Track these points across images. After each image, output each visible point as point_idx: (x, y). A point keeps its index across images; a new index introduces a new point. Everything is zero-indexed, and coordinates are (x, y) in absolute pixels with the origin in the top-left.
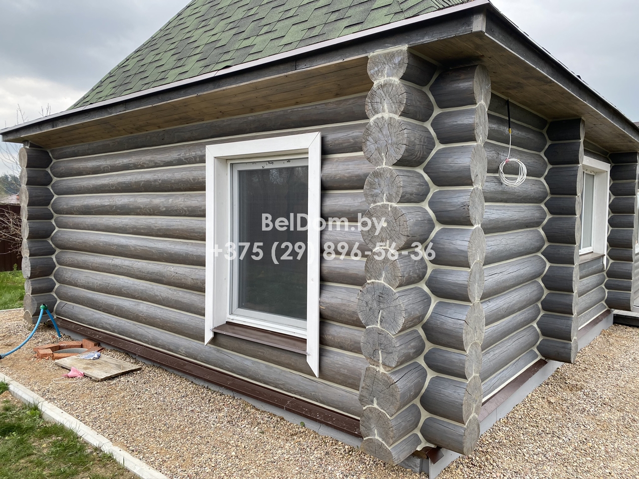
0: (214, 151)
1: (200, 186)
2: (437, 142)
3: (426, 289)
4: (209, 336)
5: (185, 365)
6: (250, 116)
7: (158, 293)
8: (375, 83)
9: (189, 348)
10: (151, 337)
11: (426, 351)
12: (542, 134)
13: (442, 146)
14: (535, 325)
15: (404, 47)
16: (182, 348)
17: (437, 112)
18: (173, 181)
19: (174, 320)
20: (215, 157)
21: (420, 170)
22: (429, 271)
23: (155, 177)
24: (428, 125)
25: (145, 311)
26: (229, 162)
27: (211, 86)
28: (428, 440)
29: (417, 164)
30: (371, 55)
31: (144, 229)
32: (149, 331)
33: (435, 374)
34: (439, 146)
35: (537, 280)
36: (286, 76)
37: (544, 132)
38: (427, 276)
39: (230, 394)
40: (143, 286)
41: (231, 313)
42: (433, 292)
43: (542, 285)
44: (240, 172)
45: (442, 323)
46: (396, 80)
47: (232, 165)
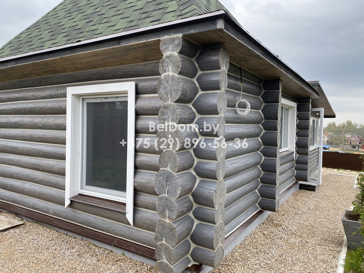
0: (72, 91)
1: (63, 112)
2: (200, 90)
3: (194, 173)
4: (67, 202)
5: (53, 220)
6: (94, 71)
7: (36, 177)
8: (164, 55)
9: (55, 210)
10: (32, 204)
11: (194, 208)
12: (260, 87)
13: (203, 92)
14: (257, 191)
15: (180, 35)
16: (51, 210)
17: (200, 73)
18: (47, 108)
19: (46, 193)
20: (72, 95)
21: (190, 105)
22: (195, 163)
23: (36, 106)
24: (195, 80)
25: (28, 188)
26: (81, 98)
27: (69, 52)
28: (195, 260)
29: (189, 102)
30: (162, 38)
31: (28, 137)
32: (31, 200)
33: (199, 222)
34: (201, 92)
35: (257, 166)
36: (114, 48)
37: (261, 85)
38: (194, 165)
39: (81, 237)
40: (27, 172)
41: (82, 189)
42: (198, 174)
43: (261, 169)
44: (88, 104)
45: (202, 192)
46: (176, 54)
47: (83, 99)
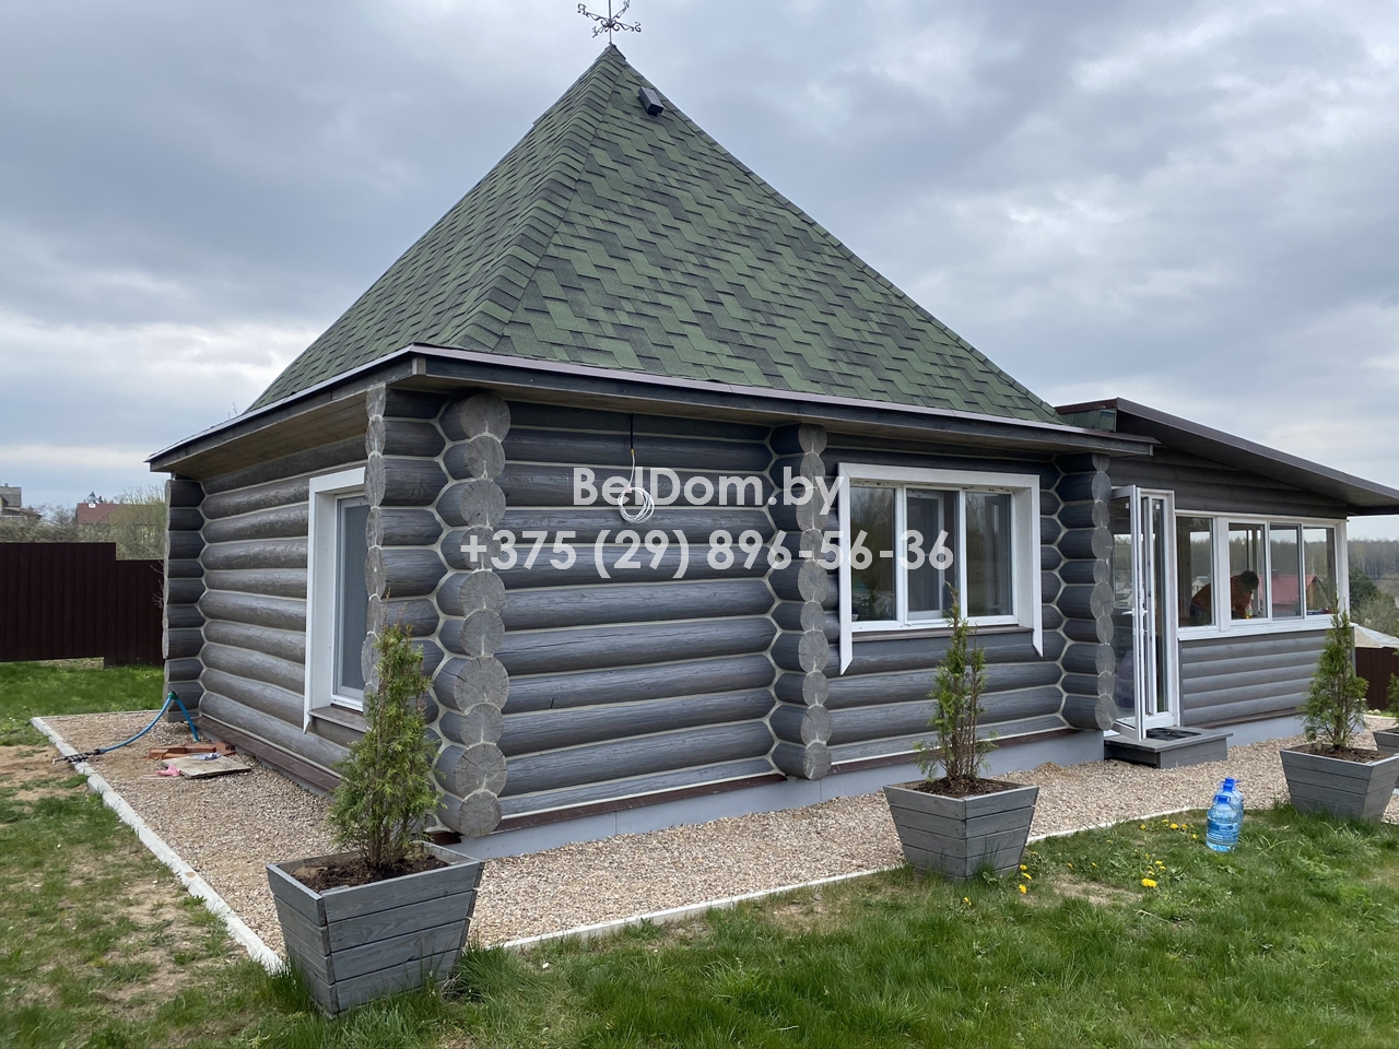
1: (304, 529)
2: (449, 477)
4: (307, 720)
6: (340, 444)
8: (370, 420)
15: (383, 385)
20: (316, 493)
21: (431, 509)
24: (439, 460)
26: (336, 498)
27: (285, 412)
29: (429, 503)
30: (369, 390)
33: (449, 743)
34: (452, 483)
35: (763, 653)
36: (328, 406)
37: (767, 442)
38: (439, 628)
41: (336, 693)
42: (445, 646)
43: (772, 661)
44: (348, 510)
46: (380, 417)
47: (338, 500)
